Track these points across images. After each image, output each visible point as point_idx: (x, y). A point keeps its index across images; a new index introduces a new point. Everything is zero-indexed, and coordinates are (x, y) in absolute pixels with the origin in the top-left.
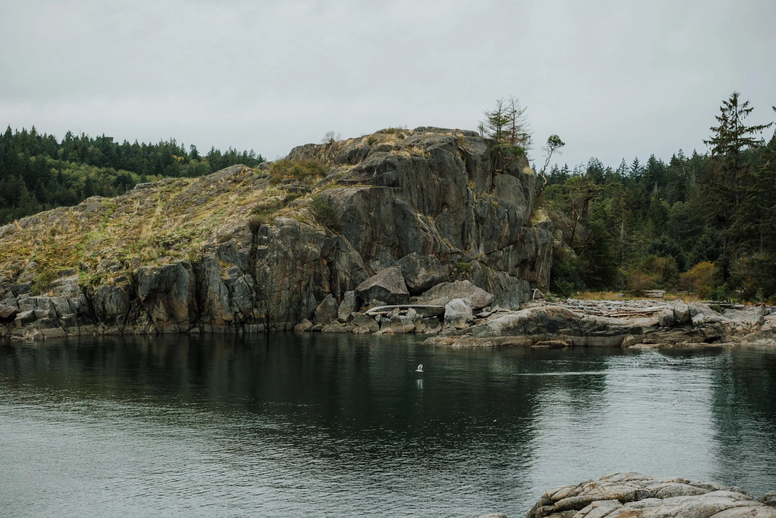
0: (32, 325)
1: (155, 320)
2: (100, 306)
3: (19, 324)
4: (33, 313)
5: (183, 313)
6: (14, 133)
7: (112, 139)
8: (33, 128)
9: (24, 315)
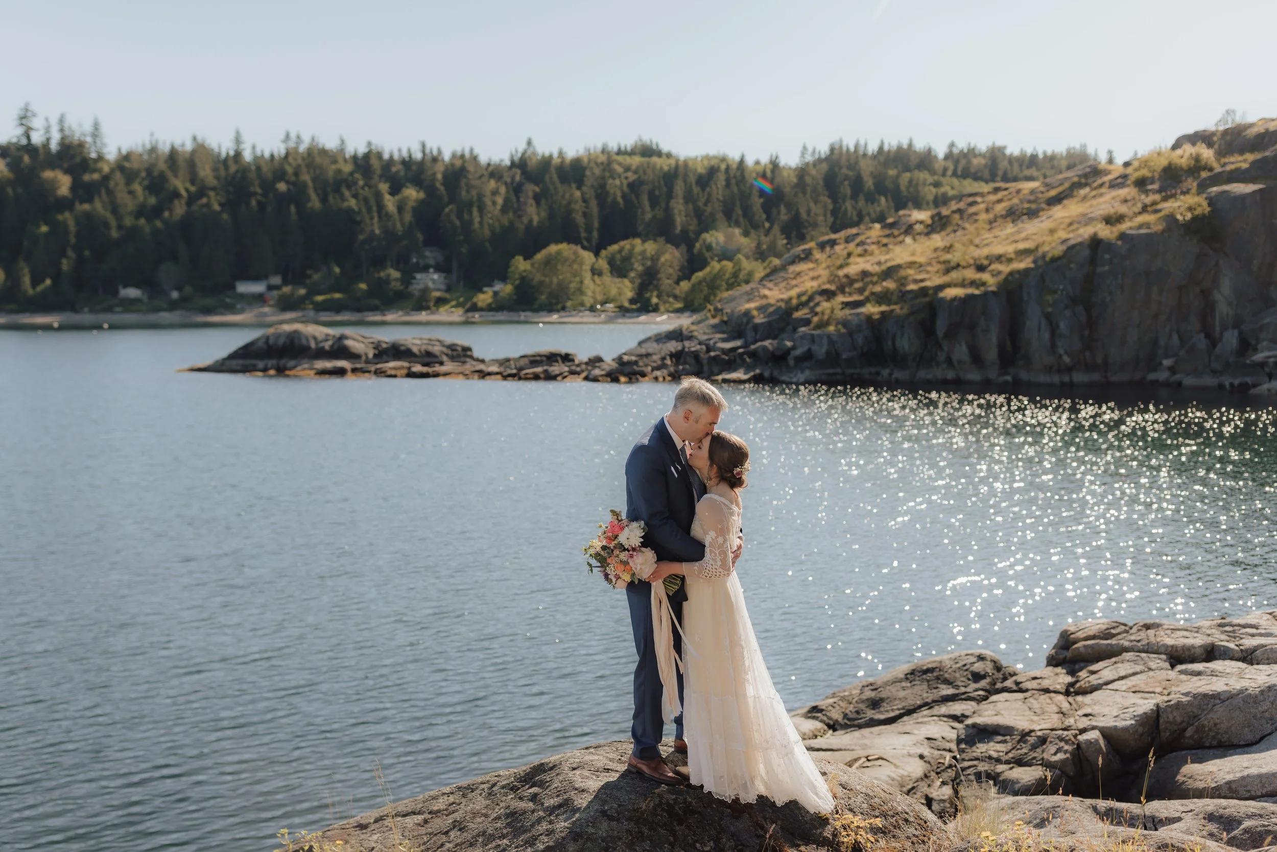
0: (806, 364)
1: (955, 363)
2: (890, 343)
3: (791, 362)
4: (809, 350)
5: (991, 354)
6: (886, 148)
7: (1005, 147)
8: (911, 140)
9: (798, 352)
